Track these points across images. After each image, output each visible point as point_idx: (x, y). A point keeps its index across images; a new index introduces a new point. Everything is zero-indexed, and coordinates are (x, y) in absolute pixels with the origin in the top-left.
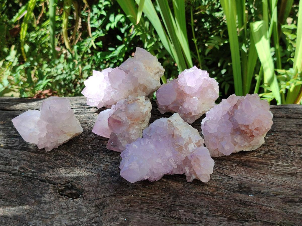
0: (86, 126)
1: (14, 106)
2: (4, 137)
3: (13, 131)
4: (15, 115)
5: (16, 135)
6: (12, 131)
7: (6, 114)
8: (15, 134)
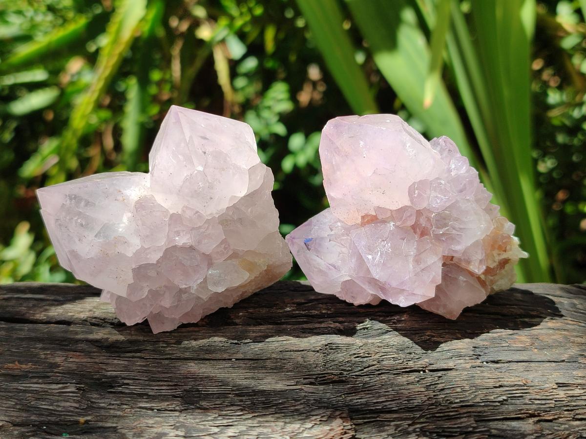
0: (412, 383)
1: (64, 306)
2: (23, 430)
3: (68, 404)
4: (72, 339)
5: (82, 420)
6: (63, 404)
7: (33, 335)
8: (80, 415)
